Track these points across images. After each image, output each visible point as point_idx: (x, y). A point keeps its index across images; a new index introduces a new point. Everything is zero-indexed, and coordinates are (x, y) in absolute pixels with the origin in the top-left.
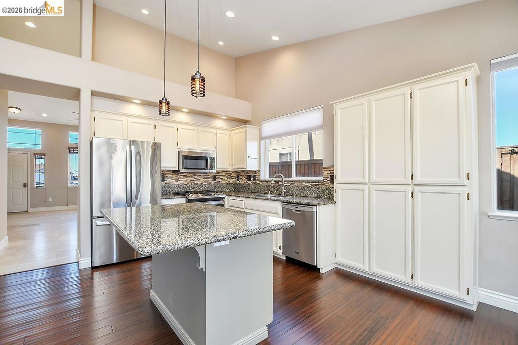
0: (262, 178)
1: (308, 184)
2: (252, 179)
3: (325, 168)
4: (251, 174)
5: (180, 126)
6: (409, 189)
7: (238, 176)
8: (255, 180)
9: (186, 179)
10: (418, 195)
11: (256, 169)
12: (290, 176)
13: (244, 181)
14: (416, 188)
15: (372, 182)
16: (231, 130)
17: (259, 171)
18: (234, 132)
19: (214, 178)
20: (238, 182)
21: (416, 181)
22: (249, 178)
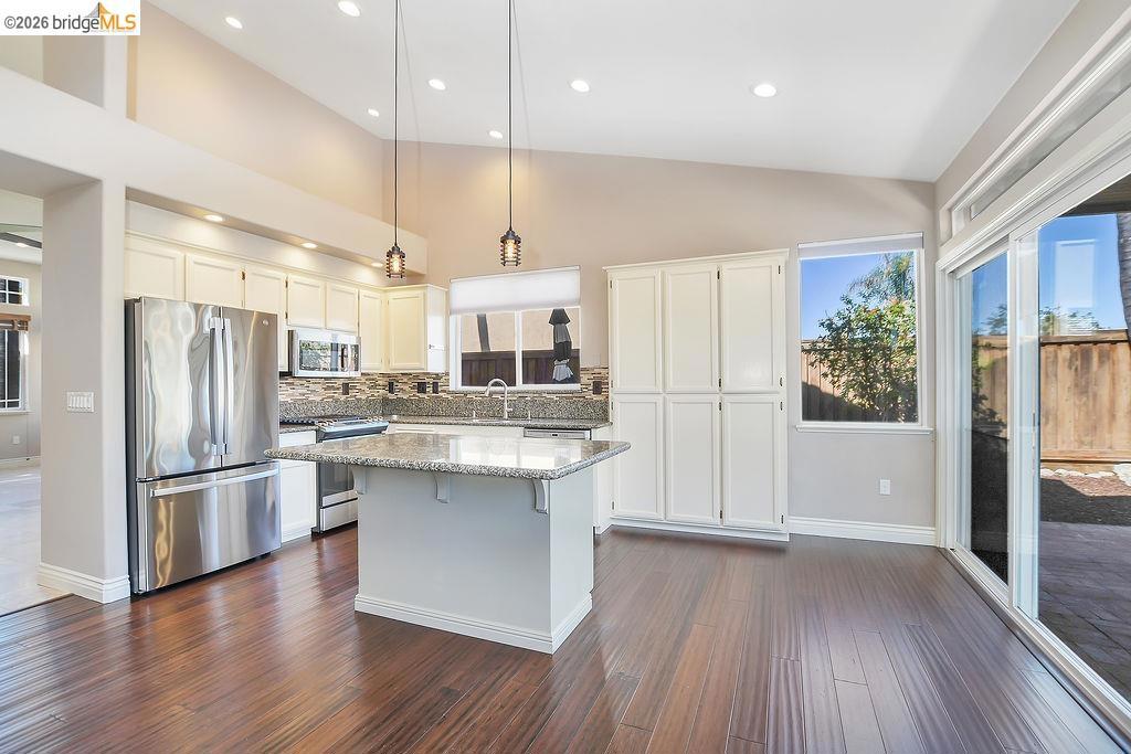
0: (452, 388)
1: (554, 397)
2: (429, 390)
3: (585, 369)
4: (427, 380)
5: (293, 278)
6: (716, 399)
7: (391, 385)
8: (435, 391)
9: (291, 391)
10: (727, 407)
11: (440, 369)
12: (512, 382)
13: (406, 392)
14: (726, 398)
15: (668, 390)
16: (385, 291)
17: (447, 374)
18: (392, 295)
19: (346, 388)
20: (391, 396)
21: (725, 388)
22: (421, 388)
